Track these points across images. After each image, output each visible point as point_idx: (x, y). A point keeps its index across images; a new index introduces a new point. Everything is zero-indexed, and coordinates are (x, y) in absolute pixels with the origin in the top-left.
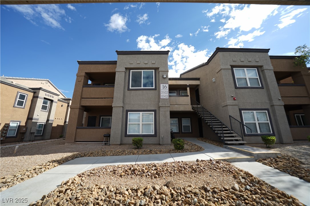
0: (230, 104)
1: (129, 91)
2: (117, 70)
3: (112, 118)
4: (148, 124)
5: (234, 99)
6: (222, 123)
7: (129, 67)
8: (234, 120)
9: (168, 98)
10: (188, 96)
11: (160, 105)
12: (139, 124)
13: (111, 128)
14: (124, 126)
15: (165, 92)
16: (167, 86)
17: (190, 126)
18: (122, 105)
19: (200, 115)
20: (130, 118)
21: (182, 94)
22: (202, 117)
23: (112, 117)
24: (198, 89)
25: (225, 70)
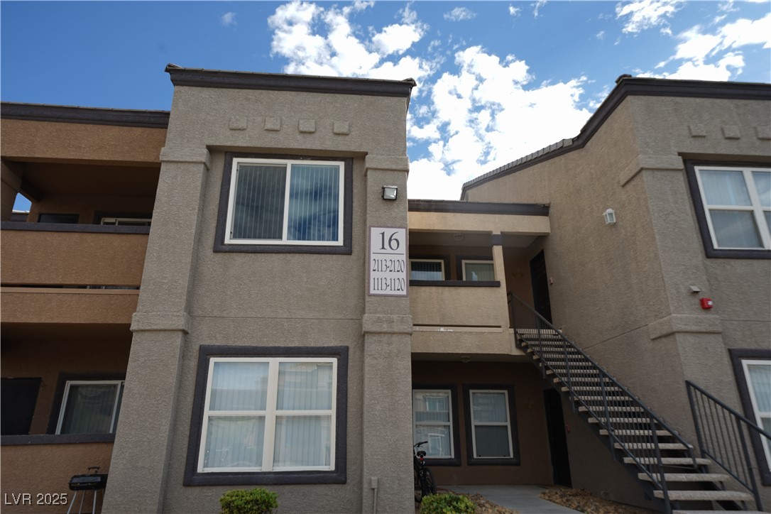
0: (688, 328)
1: (220, 256)
2: (166, 153)
3: (122, 386)
4: (305, 417)
5: (705, 306)
6: (652, 417)
7: (228, 144)
8: (707, 405)
9: (404, 293)
10: (497, 284)
11: (367, 327)
12: (262, 418)
13: (113, 442)
14: (185, 430)
15: (389, 264)
16: (402, 235)
17: (506, 427)
18: (180, 323)
19: (554, 375)
20: (219, 388)
21: (469, 275)
22: (561, 384)
23: (126, 384)
24: (541, 256)
25: (658, 174)
